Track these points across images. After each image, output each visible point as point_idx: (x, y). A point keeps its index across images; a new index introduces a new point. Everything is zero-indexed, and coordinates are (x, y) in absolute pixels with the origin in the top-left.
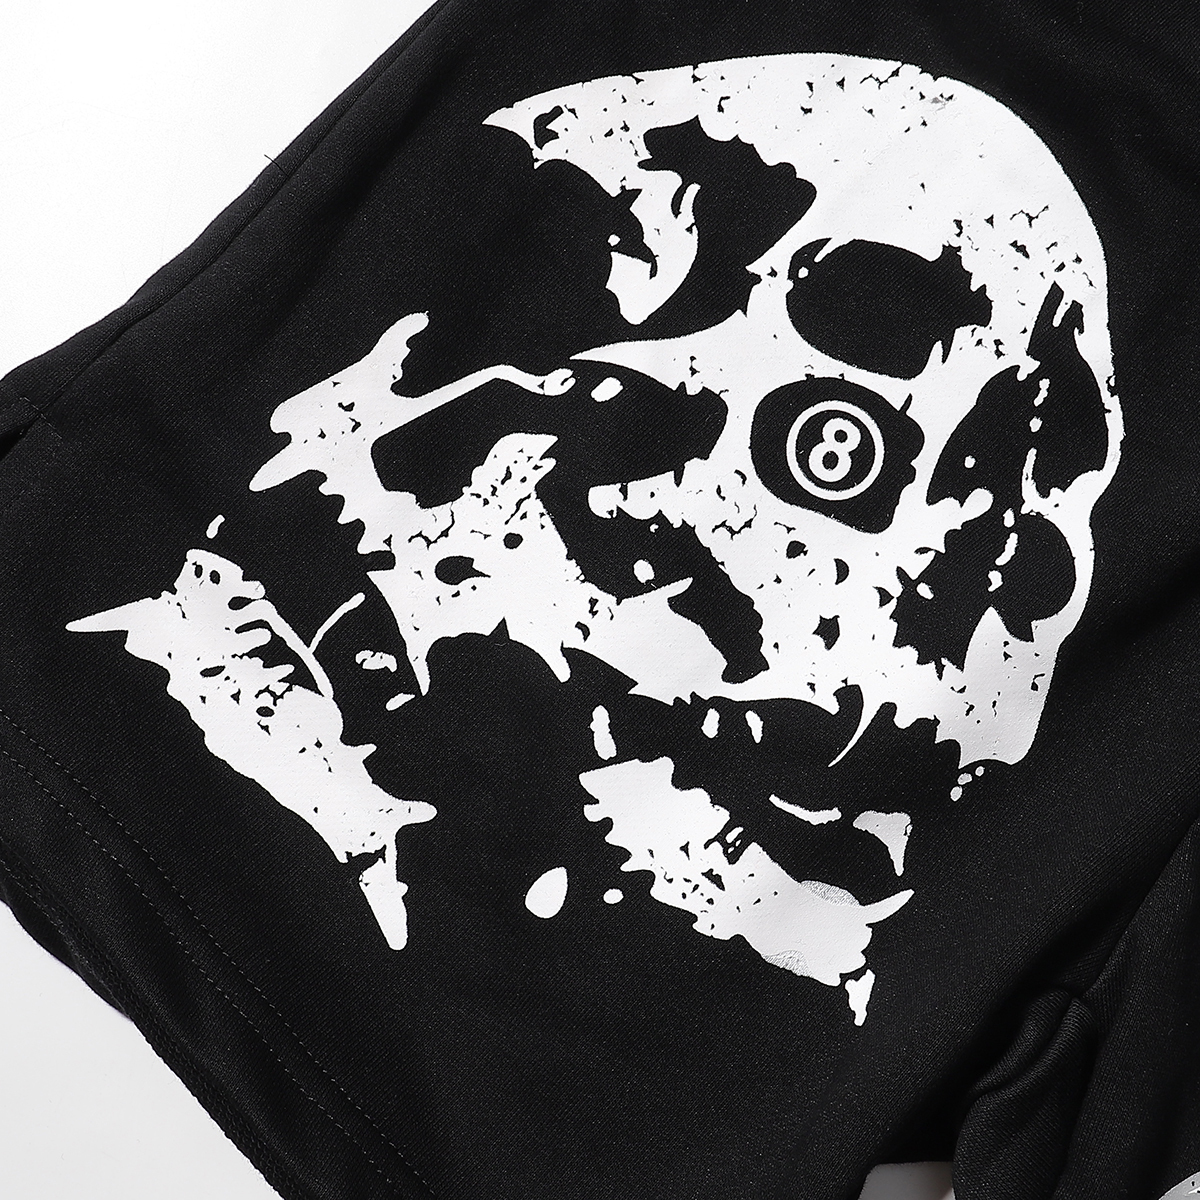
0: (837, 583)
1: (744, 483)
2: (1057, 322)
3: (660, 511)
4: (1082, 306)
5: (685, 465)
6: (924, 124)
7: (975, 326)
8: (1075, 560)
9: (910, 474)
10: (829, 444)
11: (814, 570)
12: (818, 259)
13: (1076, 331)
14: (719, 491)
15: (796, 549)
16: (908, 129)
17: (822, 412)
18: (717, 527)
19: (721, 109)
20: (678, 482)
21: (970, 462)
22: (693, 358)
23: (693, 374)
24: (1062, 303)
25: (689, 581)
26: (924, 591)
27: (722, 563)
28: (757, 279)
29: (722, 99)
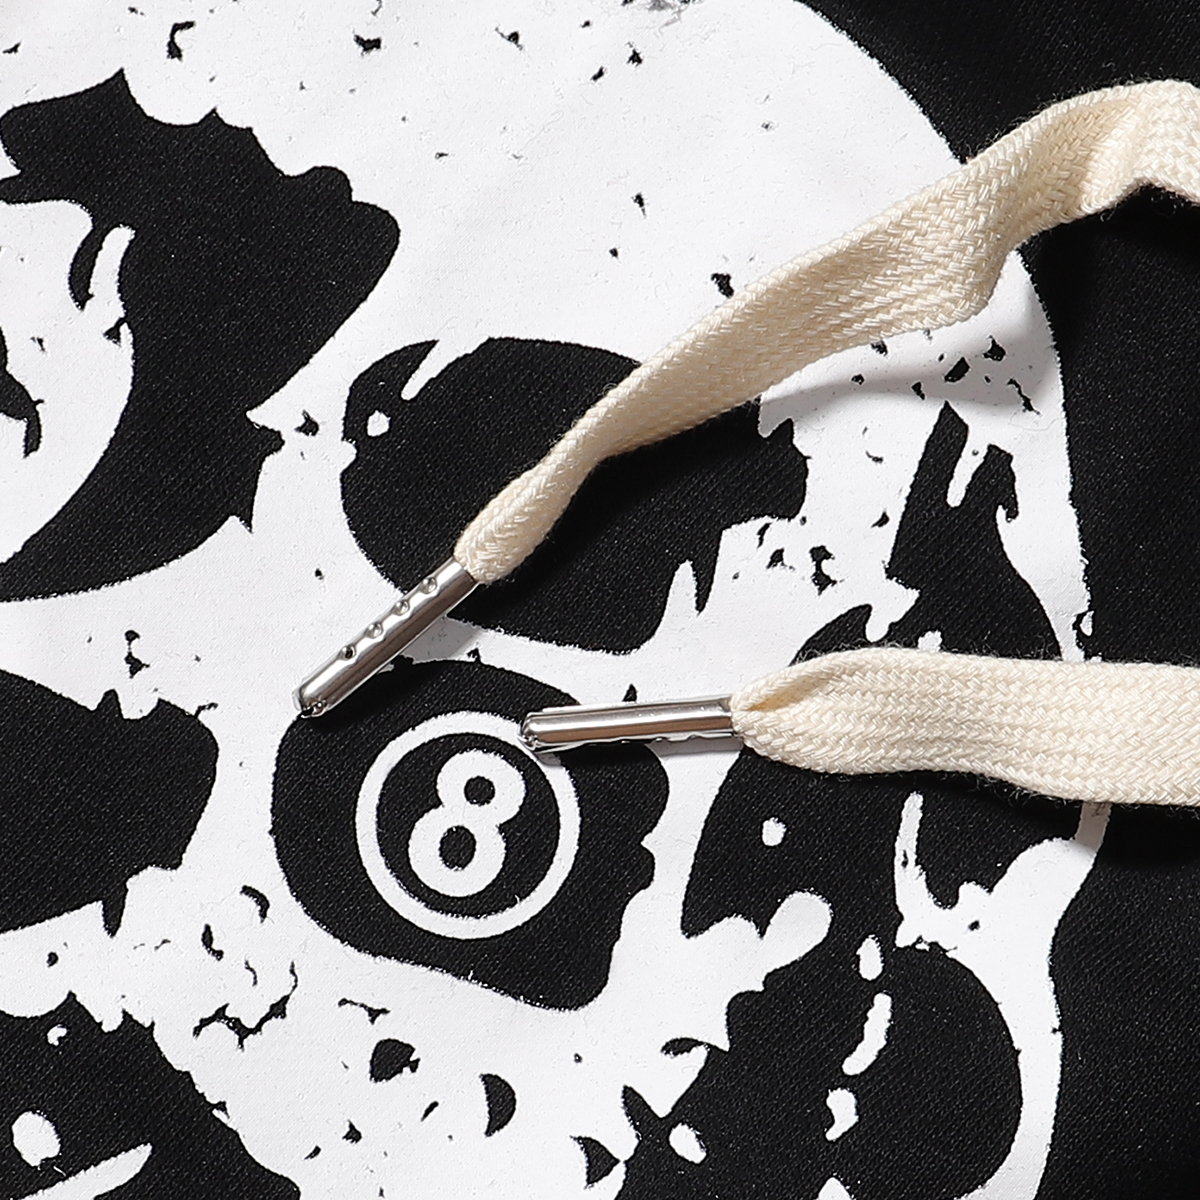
0: (489, 1133)
1: (263, 915)
2: (955, 495)
3: (71, 995)
4: (1009, 457)
5: (128, 884)
6: (636, 58)
7: (766, 519)
8: (1021, 1058)
9: (643, 871)
10: (452, 810)
11: (434, 1105)
12: (410, 392)
13: (1001, 513)
14: (207, 938)
15: (391, 1059)
16: (600, 74)
17: (434, 741)
18: (205, 1022)
19: (174, 51)
20: (112, 923)
21: (773, 833)
22: (131, 636)
23: (133, 672)
24: (966, 452)
25: (144, 1152)
26: (686, 1143)
27: (222, 1106)
28: (272, 441)
29: (177, 28)
